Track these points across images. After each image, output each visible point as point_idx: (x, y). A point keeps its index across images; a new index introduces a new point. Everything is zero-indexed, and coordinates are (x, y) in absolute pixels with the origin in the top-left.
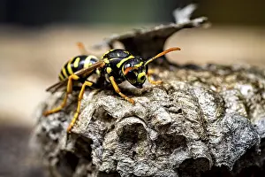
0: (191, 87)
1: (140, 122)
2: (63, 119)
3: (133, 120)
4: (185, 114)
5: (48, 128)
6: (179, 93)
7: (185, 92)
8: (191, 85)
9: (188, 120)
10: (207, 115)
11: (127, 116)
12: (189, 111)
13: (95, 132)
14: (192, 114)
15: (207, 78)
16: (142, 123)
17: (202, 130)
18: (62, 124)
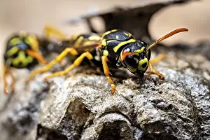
0: (182, 76)
1: (123, 119)
2: (33, 109)
3: (115, 117)
4: (177, 110)
5: (15, 119)
6: (169, 85)
7: (175, 82)
8: (182, 73)
9: (180, 117)
10: (201, 110)
11: (108, 111)
12: (180, 107)
13: (70, 128)
14: (184, 110)
15: (199, 63)
16: (126, 120)
17: (195, 129)
18: (31, 114)
